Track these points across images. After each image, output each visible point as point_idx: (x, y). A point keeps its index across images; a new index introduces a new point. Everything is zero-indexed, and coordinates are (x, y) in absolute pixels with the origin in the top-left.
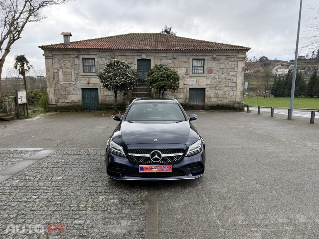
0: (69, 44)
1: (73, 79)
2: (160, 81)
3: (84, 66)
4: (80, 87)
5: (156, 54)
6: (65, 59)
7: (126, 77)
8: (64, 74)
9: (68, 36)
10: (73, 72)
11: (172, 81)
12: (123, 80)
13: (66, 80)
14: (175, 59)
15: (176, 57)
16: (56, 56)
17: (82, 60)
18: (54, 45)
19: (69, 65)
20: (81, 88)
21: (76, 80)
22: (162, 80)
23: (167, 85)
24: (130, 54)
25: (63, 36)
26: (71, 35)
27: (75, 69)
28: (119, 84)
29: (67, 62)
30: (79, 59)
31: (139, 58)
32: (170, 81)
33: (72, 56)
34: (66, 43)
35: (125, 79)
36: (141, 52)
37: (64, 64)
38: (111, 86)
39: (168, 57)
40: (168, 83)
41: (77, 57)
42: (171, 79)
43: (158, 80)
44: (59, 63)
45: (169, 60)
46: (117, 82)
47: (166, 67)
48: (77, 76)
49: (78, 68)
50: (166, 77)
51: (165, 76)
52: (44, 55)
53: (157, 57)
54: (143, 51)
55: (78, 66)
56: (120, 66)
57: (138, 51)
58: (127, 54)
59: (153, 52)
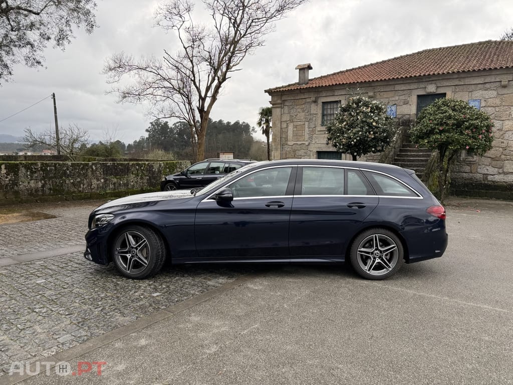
0: (307, 82)
1: (307, 137)
2: (437, 133)
3: (323, 115)
4: (315, 150)
5: (460, 80)
6: (298, 107)
7: (367, 128)
8: (295, 129)
9: (306, 70)
10: (306, 126)
11: (466, 132)
12: (360, 133)
13: (297, 138)
14: (505, 87)
15: (507, 83)
16: (287, 103)
17: (321, 107)
18: (285, 87)
19: (302, 115)
20: (317, 151)
21: (311, 138)
22: (441, 132)
23: (453, 141)
24: (403, 87)
25: (298, 70)
26: (309, 67)
27: (309, 121)
28: (353, 141)
29: (299, 110)
30: (317, 105)
31: (422, 93)
32: (462, 133)
33: (308, 100)
34: (302, 82)
35: (366, 133)
36: (426, 81)
37: (296, 114)
38: (340, 145)
39: (487, 84)
40: (456, 136)
41: (315, 102)
42: (467, 128)
43: (432, 132)
44: (289, 113)
45: (491, 92)
46: (350, 138)
47: (457, 103)
48: (313, 132)
49: (314, 119)
50: (453, 125)
51: (450, 122)
52: (271, 103)
53: (461, 87)
54: (430, 78)
55: (315, 116)
56: (362, 108)
57: (419, 79)
58: (398, 87)
59: (453, 79)
